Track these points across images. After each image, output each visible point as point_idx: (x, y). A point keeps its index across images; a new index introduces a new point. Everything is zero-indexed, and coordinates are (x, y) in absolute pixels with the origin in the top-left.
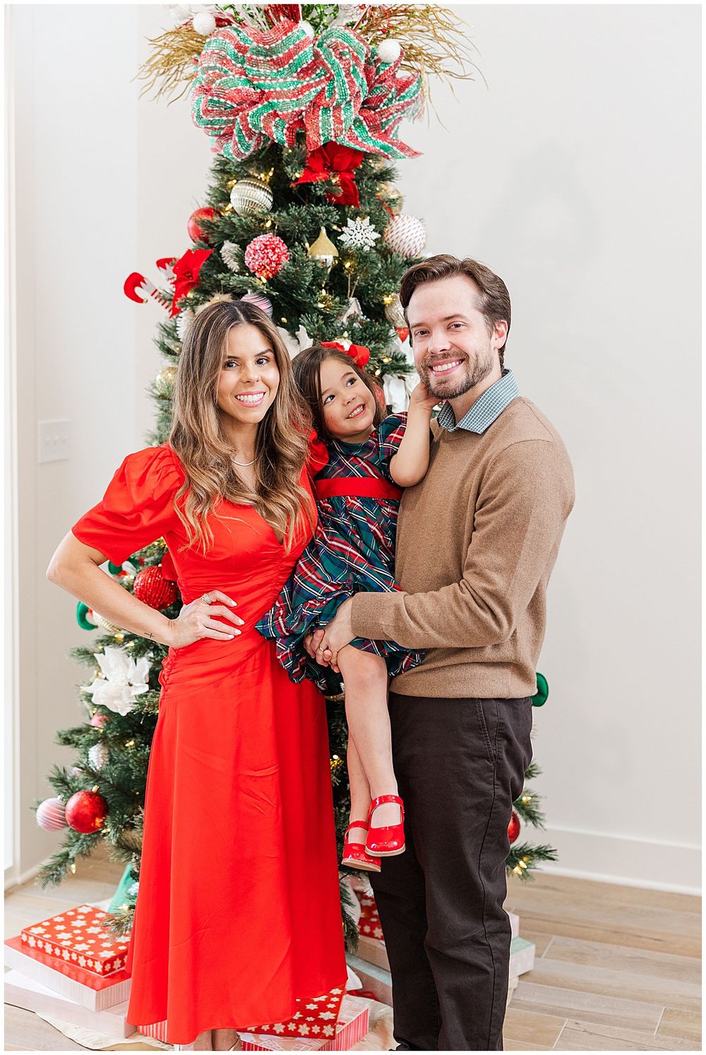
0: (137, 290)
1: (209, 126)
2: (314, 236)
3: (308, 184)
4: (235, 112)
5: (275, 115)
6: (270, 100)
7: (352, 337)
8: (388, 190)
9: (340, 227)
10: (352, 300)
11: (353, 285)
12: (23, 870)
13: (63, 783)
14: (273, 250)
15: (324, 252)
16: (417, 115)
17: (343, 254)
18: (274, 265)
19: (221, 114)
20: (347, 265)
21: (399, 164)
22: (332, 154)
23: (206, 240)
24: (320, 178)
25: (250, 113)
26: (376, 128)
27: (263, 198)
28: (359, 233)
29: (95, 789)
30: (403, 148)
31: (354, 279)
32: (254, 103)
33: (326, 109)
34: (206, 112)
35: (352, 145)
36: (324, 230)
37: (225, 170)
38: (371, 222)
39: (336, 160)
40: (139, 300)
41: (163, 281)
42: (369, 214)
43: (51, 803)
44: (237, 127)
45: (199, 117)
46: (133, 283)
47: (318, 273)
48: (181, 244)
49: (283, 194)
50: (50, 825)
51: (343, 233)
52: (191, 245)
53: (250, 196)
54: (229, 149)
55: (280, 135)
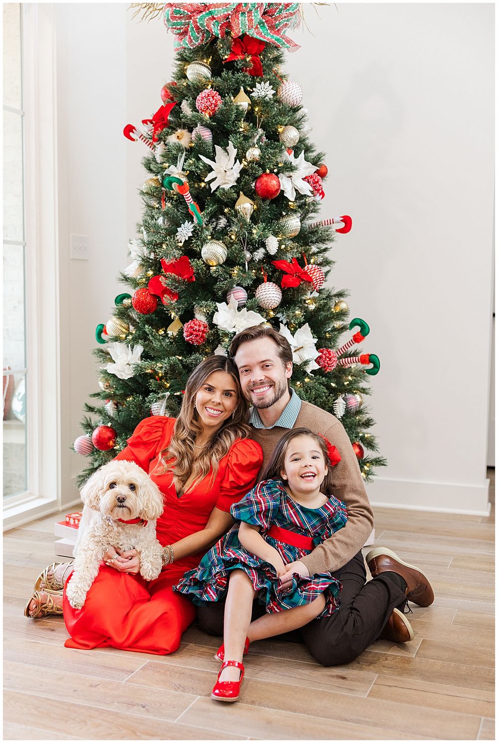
0: (131, 134)
1: (174, 27)
2: (236, 92)
3: (233, 61)
4: (190, 18)
5: (213, 18)
6: (210, 10)
7: (260, 147)
8: (281, 69)
9: (251, 88)
10: (260, 130)
11: (260, 121)
12: (63, 504)
13: (89, 427)
14: (213, 97)
15: (243, 102)
16: (296, 25)
17: (254, 103)
18: (213, 106)
19: (180, 18)
20: (257, 109)
21: (287, 54)
22: (245, 42)
23: (172, 99)
24: (240, 57)
25: (199, 17)
26: (272, 28)
27: (206, 72)
28: (263, 90)
29: (109, 425)
30: (288, 41)
31: (260, 117)
32: (201, 12)
33: (243, 13)
34: (173, 18)
35: (258, 37)
36: (242, 89)
37: (184, 59)
38: (270, 84)
39: (249, 48)
40: (133, 140)
41: (146, 130)
42: (269, 79)
43: (82, 439)
44: (190, 26)
45: (168, 20)
46: (129, 130)
47: (239, 114)
48: (157, 103)
49: (216, 70)
50: (82, 452)
51: (253, 91)
52: (162, 104)
53: (198, 71)
54: (186, 42)
55: (216, 30)
